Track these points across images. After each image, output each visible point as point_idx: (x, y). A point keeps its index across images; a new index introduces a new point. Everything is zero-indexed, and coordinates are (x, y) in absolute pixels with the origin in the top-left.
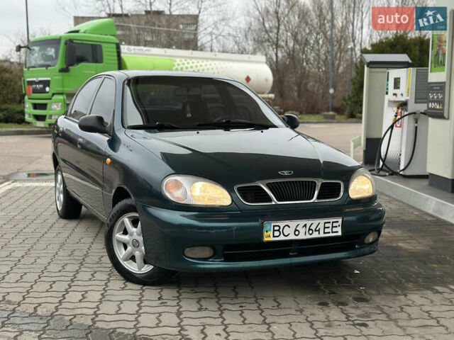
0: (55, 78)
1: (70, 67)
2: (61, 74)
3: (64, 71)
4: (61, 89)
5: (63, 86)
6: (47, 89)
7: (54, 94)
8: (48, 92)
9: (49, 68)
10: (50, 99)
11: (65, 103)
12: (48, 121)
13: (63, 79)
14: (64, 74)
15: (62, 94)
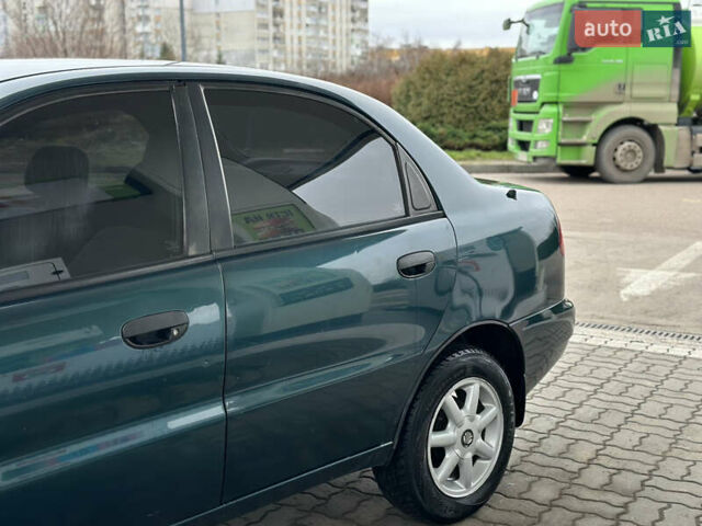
0: (548, 74)
1: (574, 54)
2: (556, 66)
3: (564, 60)
4: (555, 94)
5: (558, 90)
6: (535, 95)
7: (543, 104)
8: (535, 101)
9: (542, 57)
10: (537, 113)
11: (559, 120)
12: (533, 151)
13: (559, 76)
14: (563, 67)
15: (556, 103)
